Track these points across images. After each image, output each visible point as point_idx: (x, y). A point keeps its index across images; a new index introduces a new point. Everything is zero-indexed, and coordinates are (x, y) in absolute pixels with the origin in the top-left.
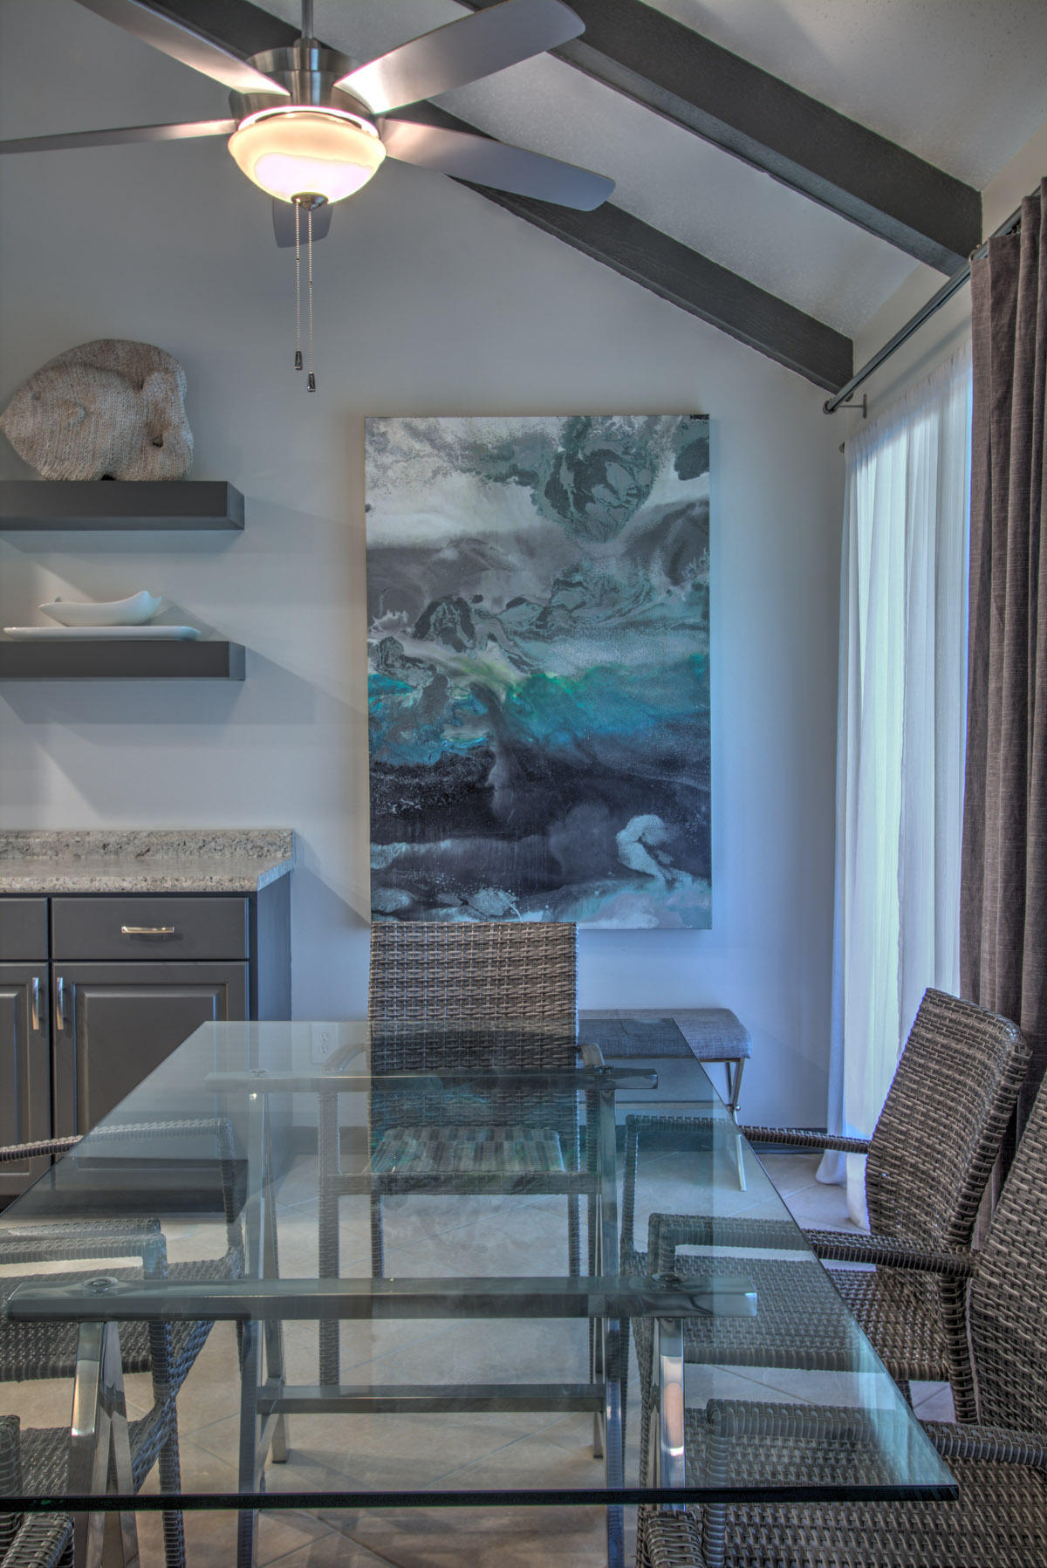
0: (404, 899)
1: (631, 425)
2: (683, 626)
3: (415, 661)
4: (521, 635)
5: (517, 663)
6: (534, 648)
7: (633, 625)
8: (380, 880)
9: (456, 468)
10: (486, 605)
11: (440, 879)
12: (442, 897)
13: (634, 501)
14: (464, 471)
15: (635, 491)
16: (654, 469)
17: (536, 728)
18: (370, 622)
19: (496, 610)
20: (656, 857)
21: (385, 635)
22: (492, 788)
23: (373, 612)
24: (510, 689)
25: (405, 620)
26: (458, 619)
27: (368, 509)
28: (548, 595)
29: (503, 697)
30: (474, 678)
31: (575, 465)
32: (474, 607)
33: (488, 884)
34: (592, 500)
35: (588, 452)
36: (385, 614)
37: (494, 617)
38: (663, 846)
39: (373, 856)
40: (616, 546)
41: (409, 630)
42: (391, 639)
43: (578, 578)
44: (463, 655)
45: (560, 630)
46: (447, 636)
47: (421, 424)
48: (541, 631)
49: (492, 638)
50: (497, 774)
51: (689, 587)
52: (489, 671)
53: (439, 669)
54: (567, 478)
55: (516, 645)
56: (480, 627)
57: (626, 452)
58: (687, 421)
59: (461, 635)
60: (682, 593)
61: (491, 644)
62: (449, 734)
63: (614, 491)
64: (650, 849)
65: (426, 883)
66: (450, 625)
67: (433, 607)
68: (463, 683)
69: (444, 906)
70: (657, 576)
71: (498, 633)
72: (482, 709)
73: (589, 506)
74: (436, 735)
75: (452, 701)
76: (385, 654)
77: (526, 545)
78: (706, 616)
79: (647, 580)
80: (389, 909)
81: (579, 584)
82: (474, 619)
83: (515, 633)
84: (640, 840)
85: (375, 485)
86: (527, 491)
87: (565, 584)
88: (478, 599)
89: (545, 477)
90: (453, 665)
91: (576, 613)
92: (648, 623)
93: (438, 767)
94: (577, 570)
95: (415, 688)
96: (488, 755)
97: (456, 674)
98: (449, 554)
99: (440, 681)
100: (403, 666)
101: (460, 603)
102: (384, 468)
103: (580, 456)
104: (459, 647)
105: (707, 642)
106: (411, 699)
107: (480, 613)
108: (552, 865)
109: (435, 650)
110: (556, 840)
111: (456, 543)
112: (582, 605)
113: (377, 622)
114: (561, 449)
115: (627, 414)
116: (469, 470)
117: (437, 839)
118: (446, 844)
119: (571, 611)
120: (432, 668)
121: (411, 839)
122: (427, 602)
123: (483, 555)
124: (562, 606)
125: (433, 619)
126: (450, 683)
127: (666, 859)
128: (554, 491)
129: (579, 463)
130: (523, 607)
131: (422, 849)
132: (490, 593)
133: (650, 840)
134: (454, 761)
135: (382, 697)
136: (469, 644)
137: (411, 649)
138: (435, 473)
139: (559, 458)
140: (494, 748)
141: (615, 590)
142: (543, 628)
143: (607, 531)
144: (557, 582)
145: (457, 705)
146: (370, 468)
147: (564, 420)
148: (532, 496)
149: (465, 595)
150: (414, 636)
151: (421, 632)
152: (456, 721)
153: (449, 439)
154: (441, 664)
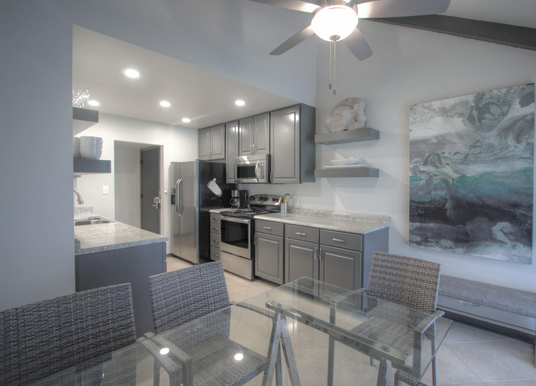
0: (419, 239)
1: (500, 92)
2: (522, 158)
3: (423, 172)
4: (458, 163)
5: (456, 172)
6: (462, 167)
7: (501, 158)
8: (412, 232)
9: (437, 116)
10: (446, 155)
11: (429, 234)
12: (430, 240)
13: (501, 117)
14: (439, 116)
15: (501, 114)
16: (510, 105)
17: (462, 192)
18: (410, 161)
19: (449, 156)
20: (508, 237)
21: (415, 165)
22: (446, 209)
23: (411, 158)
24: (453, 180)
25: (421, 160)
26: (437, 159)
27: (410, 130)
28: (468, 150)
29: (451, 182)
30: (441, 176)
31: (477, 108)
32: (442, 155)
33: (445, 238)
34: (485, 119)
35: (483, 103)
36: (415, 159)
37: (449, 158)
38: (511, 233)
39: (410, 225)
40: (494, 132)
41: (422, 163)
42: (416, 166)
43: (479, 144)
44: (438, 170)
45: (472, 161)
46: (433, 164)
47: (426, 105)
48: (465, 162)
49: (448, 164)
50: (448, 205)
51: (524, 144)
52: (447, 174)
53: (430, 174)
54: (475, 113)
55: (456, 166)
56: (444, 161)
57: (498, 101)
58: (525, 87)
59: (438, 164)
60: (521, 147)
61: (447, 166)
62: (433, 192)
63: (493, 115)
64: (505, 234)
65: (425, 235)
66: (434, 161)
67: (429, 156)
68: (438, 178)
69: (430, 242)
70: (511, 141)
71: (450, 162)
72: (444, 186)
73: (483, 121)
74: (429, 193)
75: (434, 183)
76: (414, 170)
77: (460, 136)
78: (532, 154)
79: (506, 143)
80: (414, 240)
81: (479, 146)
82: (442, 159)
83: (456, 163)
84: (501, 230)
85: (413, 123)
86: (461, 119)
87: (474, 146)
88: (443, 153)
89: (467, 114)
90: (435, 173)
91: (477, 156)
92: (506, 158)
93: (429, 202)
94: (478, 142)
95: (423, 179)
96: (446, 199)
97: (436, 175)
98: (434, 141)
99: (431, 177)
100: (420, 173)
101: (438, 155)
102: (415, 119)
103: (480, 105)
104: (437, 167)
105: (532, 163)
106: (422, 183)
107: (445, 158)
108: (467, 235)
109: (429, 169)
110: (469, 227)
111: (436, 137)
112: (480, 153)
113: (412, 161)
114: (473, 104)
115: (498, 89)
116: (441, 116)
117: (429, 223)
118: (431, 225)
119: (476, 155)
120: (428, 174)
121: (421, 222)
122: (427, 155)
123: (445, 140)
124: (473, 154)
125: (429, 160)
126: (434, 178)
127: (512, 238)
128: (471, 119)
129: (480, 108)
130: (459, 155)
131: (424, 225)
132: (447, 151)
133: (506, 230)
134: (434, 201)
135: (413, 182)
136: (440, 166)
137: (422, 168)
138: (430, 118)
139: (472, 107)
140: (448, 197)
141: (493, 147)
142: (465, 160)
143: (490, 128)
144: (471, 146)
145: (436, 184)
146: (411, 119)
147: (474, 95)
148: (463, 121)
149: (439, 152)
150: (423, 165)
151: (425, 163)
152: (435, 189)
153: (435, 107)
154: (431, 172)
